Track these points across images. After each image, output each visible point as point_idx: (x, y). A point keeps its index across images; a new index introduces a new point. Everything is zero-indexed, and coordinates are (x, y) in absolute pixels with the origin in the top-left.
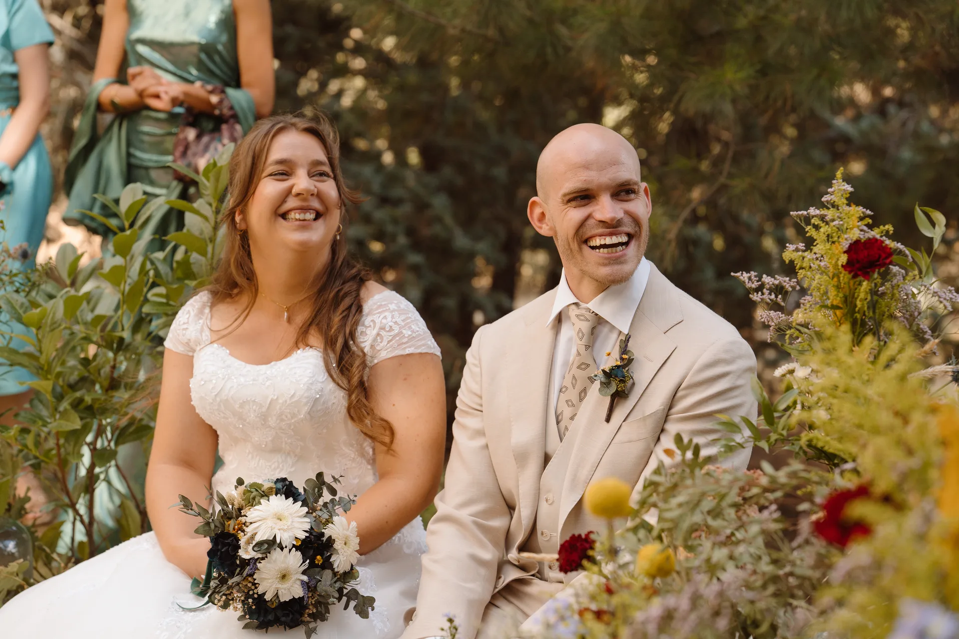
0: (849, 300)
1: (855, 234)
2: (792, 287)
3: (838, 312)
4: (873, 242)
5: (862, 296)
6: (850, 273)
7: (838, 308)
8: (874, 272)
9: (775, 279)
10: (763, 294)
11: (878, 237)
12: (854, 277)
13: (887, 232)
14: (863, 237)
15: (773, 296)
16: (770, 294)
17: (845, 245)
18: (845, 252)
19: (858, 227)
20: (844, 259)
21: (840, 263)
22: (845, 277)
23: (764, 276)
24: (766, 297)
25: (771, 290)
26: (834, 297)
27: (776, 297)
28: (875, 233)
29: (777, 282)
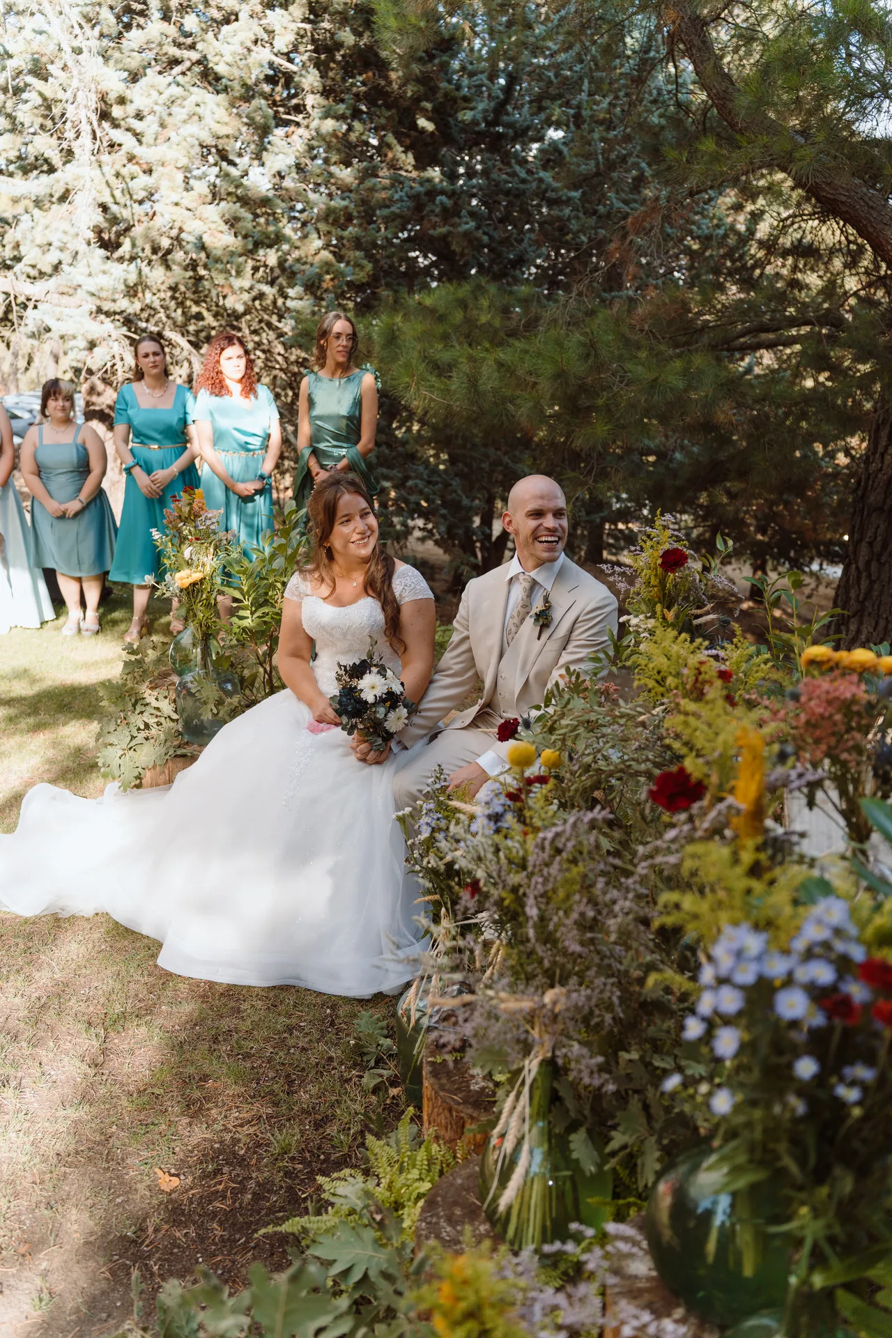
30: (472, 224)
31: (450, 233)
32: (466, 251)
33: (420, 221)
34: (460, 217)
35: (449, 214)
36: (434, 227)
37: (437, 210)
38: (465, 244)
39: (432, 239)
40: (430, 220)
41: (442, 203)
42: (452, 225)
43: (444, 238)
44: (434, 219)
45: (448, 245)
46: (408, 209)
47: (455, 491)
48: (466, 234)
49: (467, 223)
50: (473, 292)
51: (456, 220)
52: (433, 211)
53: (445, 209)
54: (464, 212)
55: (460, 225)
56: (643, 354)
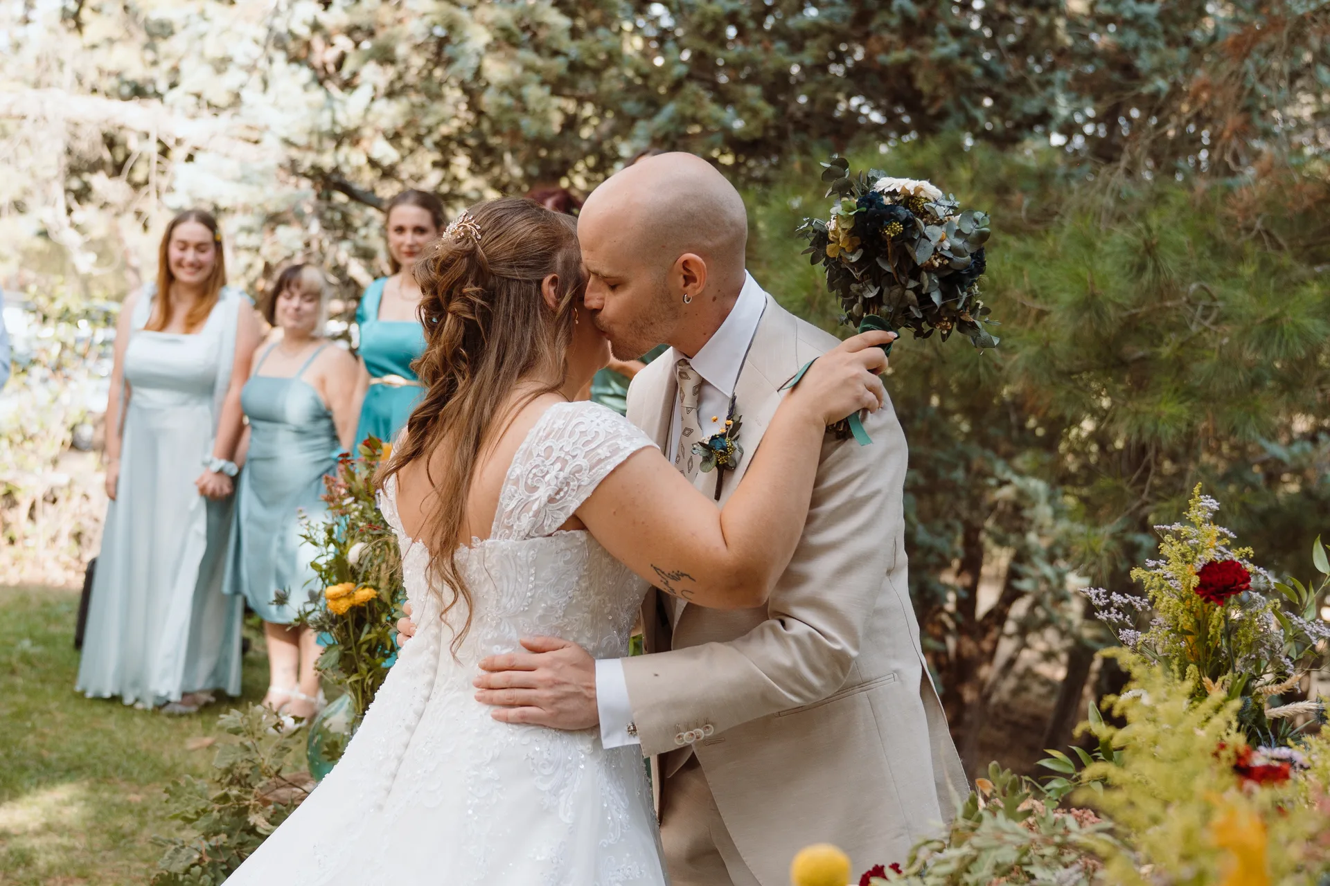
0: (1202, 626)
1: (1209, 555)
2: (1142, 607)
3: (1190, 638)
4: (1230, 564)
5: (1215, 622)
6: (1202, 596)
7: (1189, 633)
8: (1229, 597)
9: (1125, 597)
10: (1110, 613)
11: (1236, 559)
12: (1207, 601)
13: (1247, 555)
14: (1219, 558)
15: (1120, 616)
16: (1118, 613)
17: (1199, 566)
18: (1197, 574)
19: (1215, 547)
20: (1196, 581)
21: (1192, 586)
22: (1197, 601)
23: (1114, 593)
24: (1113, 616)
25: (1119, 610)
26: (1186, 622)
27: (1124, 617)
28: (1233, 555)
29: (1126, 601)
30: (954, 46)
31: (913, 61)
32: (942, 91)
33: (864, 39)
34: (934, 35)
35: (913, 30)
36: (887, 49)
37: (895, 22)
38: (940, 79)
39: (883, 72)
40: (880, 39)
41: (901, 11)
42: (921, 48)
43: (905, 70)
44: (887, 36)
45: (910, 79)
46: (844, 18)
48: (944, 64)
49: (944, 44)
50: (944, 156)
51: (928, 40)
52: (887, 24)
53: (907, 21)
54: (941, 27)
55: (932, 48)
56: (1246, 270)
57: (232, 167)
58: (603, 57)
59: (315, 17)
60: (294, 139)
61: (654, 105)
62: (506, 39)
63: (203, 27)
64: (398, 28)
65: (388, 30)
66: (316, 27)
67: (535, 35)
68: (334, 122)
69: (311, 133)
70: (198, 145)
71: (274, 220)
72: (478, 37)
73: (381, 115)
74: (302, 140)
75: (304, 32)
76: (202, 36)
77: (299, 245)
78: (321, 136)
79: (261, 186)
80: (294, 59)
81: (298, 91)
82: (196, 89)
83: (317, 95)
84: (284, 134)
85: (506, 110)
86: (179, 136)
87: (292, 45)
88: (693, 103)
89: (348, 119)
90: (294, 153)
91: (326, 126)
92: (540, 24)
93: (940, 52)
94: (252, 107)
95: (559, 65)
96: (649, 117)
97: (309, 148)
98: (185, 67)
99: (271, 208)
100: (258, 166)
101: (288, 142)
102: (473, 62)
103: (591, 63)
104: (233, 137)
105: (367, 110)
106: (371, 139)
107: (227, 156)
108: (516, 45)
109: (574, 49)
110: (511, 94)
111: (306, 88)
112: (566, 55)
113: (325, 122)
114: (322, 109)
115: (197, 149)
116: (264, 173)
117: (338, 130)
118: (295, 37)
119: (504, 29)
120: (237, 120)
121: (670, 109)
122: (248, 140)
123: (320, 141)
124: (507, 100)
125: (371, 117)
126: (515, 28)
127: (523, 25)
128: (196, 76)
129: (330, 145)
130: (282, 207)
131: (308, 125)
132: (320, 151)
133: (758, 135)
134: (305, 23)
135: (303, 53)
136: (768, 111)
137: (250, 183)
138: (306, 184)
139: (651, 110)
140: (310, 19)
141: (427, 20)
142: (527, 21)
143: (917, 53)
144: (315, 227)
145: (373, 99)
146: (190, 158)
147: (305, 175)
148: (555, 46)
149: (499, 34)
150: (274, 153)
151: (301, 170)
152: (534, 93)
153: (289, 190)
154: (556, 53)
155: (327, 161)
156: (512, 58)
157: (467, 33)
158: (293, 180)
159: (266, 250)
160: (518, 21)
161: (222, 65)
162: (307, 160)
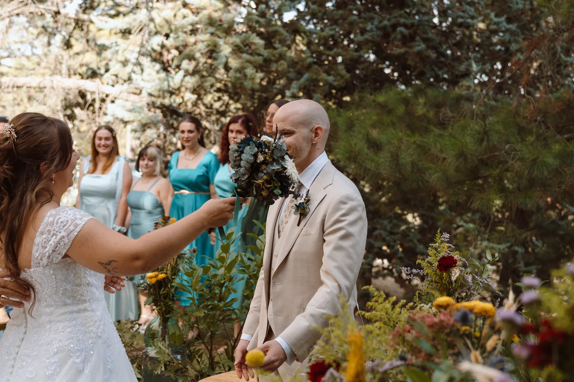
30: (423, 46)
31: (406, 53)
32: (418, 65)
34: (415, 42)
37: (399, 36)
38: (418, 60)
41: (401, 33)
42: (410, 47)
43: (403, 56)
44: (396, 43)
45: (406, 60)
46: (378, 36)
47: (411, 241)
48: (419, 53)
49: (419, 46)
51: (412, 44)
52: (396, 38)
53: (403, 36)
54: (418, 38)
55: (414, 47)
56: (531, 139)
57: (129, 105)
58: (277, 56)
59: (163, 42)
60: (153, 93)
61: (300, 74)
62: (237, 50)
63: (117, 48)
64: (195, 47)
65: (190, 48)
66: (163, 46)
67: (250, 47)
68: (169, 86)
69: (160, 90)
70: (115, 96)
71: (145, 127)
72: (226, 50)
73: (188, 82)
74: (156, 93)
75: (158, 49)
76: (117, 52)
77: (155, 136)
78: (164, 91)
79: (139, 113)
80: (154, 60)
81: (154, 73)
82: (115, 73)
83: (163, 75)
84: (149, 91)
85: (238, 79)
86: (107, 93)
87: (154, 55)
88: (316, 74)
89: (175, 84)
90: (153, 99)
91: (166, 88)
92: (252, 43)
93: (417, 49)
94: (137, 80)
95: (259, 59)
96: (298, 79)
97: (159, 97)
98: (111, 64)
99: (144, 122)
100: (139, 105)
101: (150, 95)
102: (224, 60)
103: (273, 58)
104: (129, 93)
105: (182, 81)
106: (184, 92)
107: (127, 100)
108: (242, 52)
109: (266, 53)
110: (240, 72)
111: (158, 72)
112: (263, 56)
113: (165, 85)
114: (164, 80)
115: (115, 98)
116: (141, 108)
117: (171, 89)
118: (154, 51)
119: (237, 46)
120: (131, 85)
121: (306, 76)
122: (135, 94)
123: (163, 94)
124: (238, 75)
125: (184, 84)
126: (241, 45)
127: (245, 44)
128: (115, 68)
129: (168, 95)
130: (149, 121)
131: (158, 87)
132: (164, 98)
133: (343, 85)
134: (158, 45)
135: (158, 57)
136: (348, 76)
137: (135, 112)
138: (158, 111)
139: (299, 76)
140: (160, 43)
141: (205, 43)
142: (247, 42)
143: (408, 50)
144: (162, 129)
145: (185, 76)
146: (113, 102)
147: (158, 108)
148: (258, 52)
149: (235, 48)
150: (145, 99)
151: (157, 105)
152: (250, 71)
153: (151, 114)
154: (259, 55)
155: (167, 102)
156: (240, 58)
157: (222, 48)
158: (153, 110)
159: (142, 139)
160: (243, 42)
161: (125, 63)
162: (159, 102)
